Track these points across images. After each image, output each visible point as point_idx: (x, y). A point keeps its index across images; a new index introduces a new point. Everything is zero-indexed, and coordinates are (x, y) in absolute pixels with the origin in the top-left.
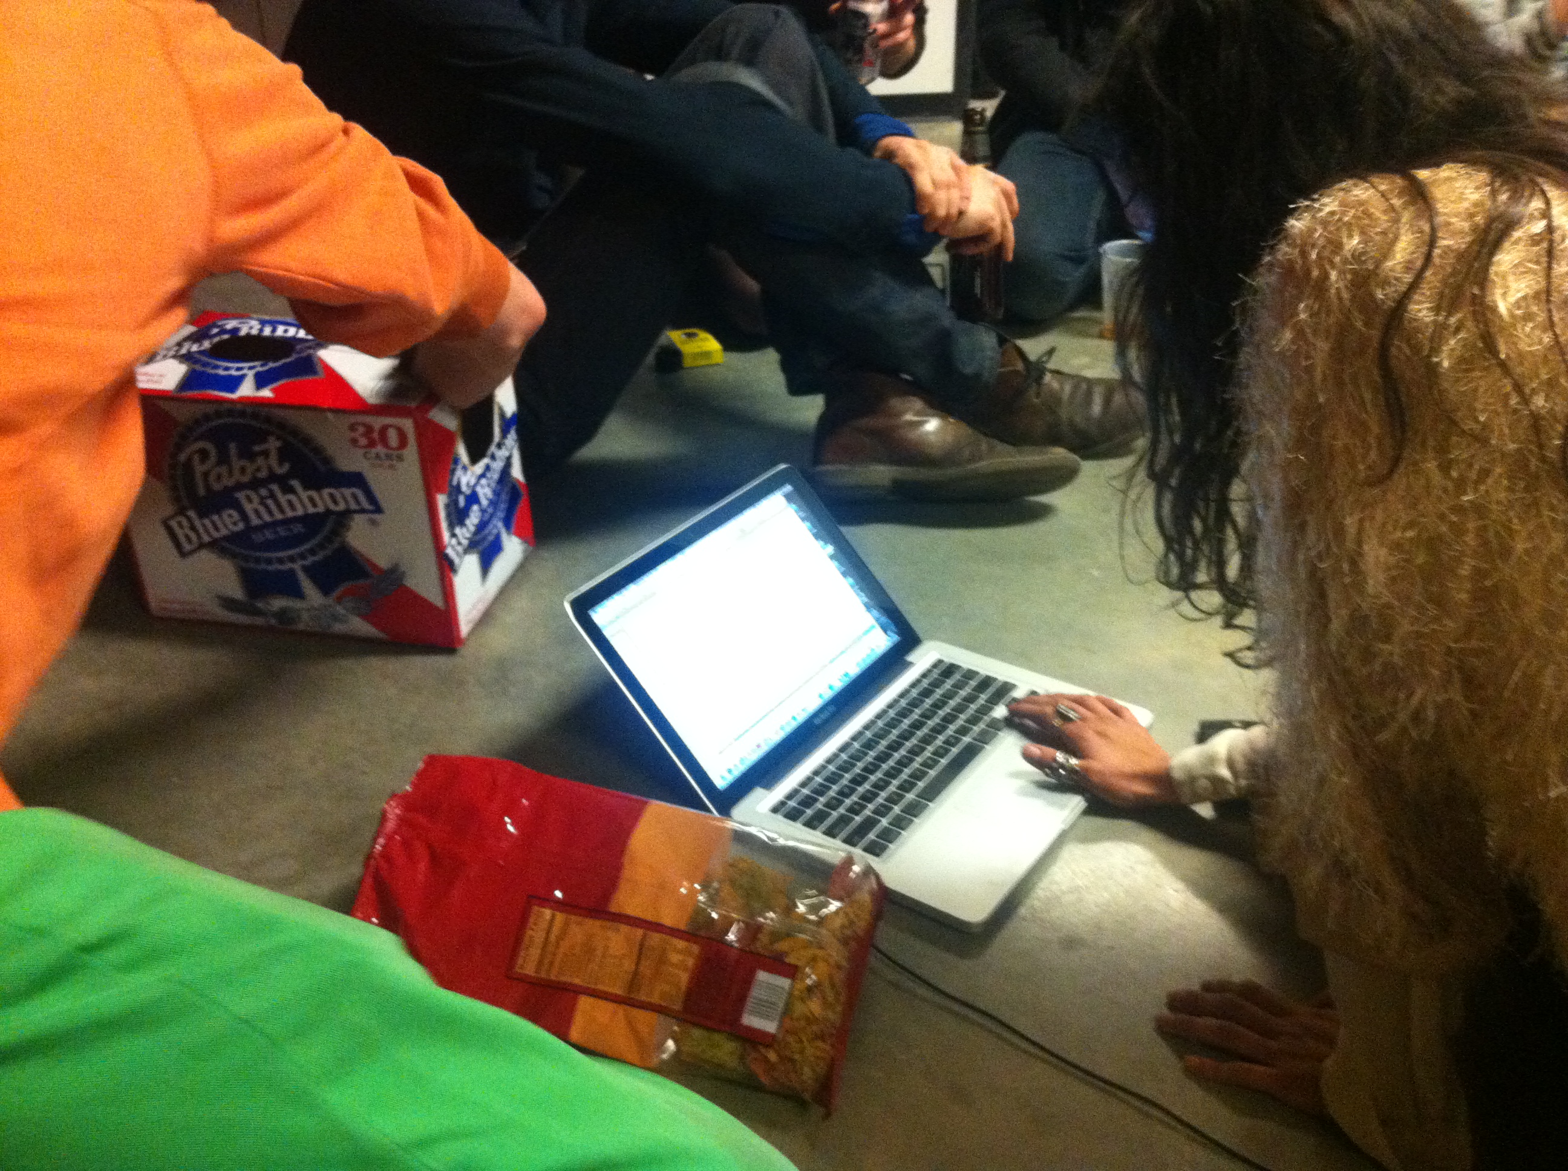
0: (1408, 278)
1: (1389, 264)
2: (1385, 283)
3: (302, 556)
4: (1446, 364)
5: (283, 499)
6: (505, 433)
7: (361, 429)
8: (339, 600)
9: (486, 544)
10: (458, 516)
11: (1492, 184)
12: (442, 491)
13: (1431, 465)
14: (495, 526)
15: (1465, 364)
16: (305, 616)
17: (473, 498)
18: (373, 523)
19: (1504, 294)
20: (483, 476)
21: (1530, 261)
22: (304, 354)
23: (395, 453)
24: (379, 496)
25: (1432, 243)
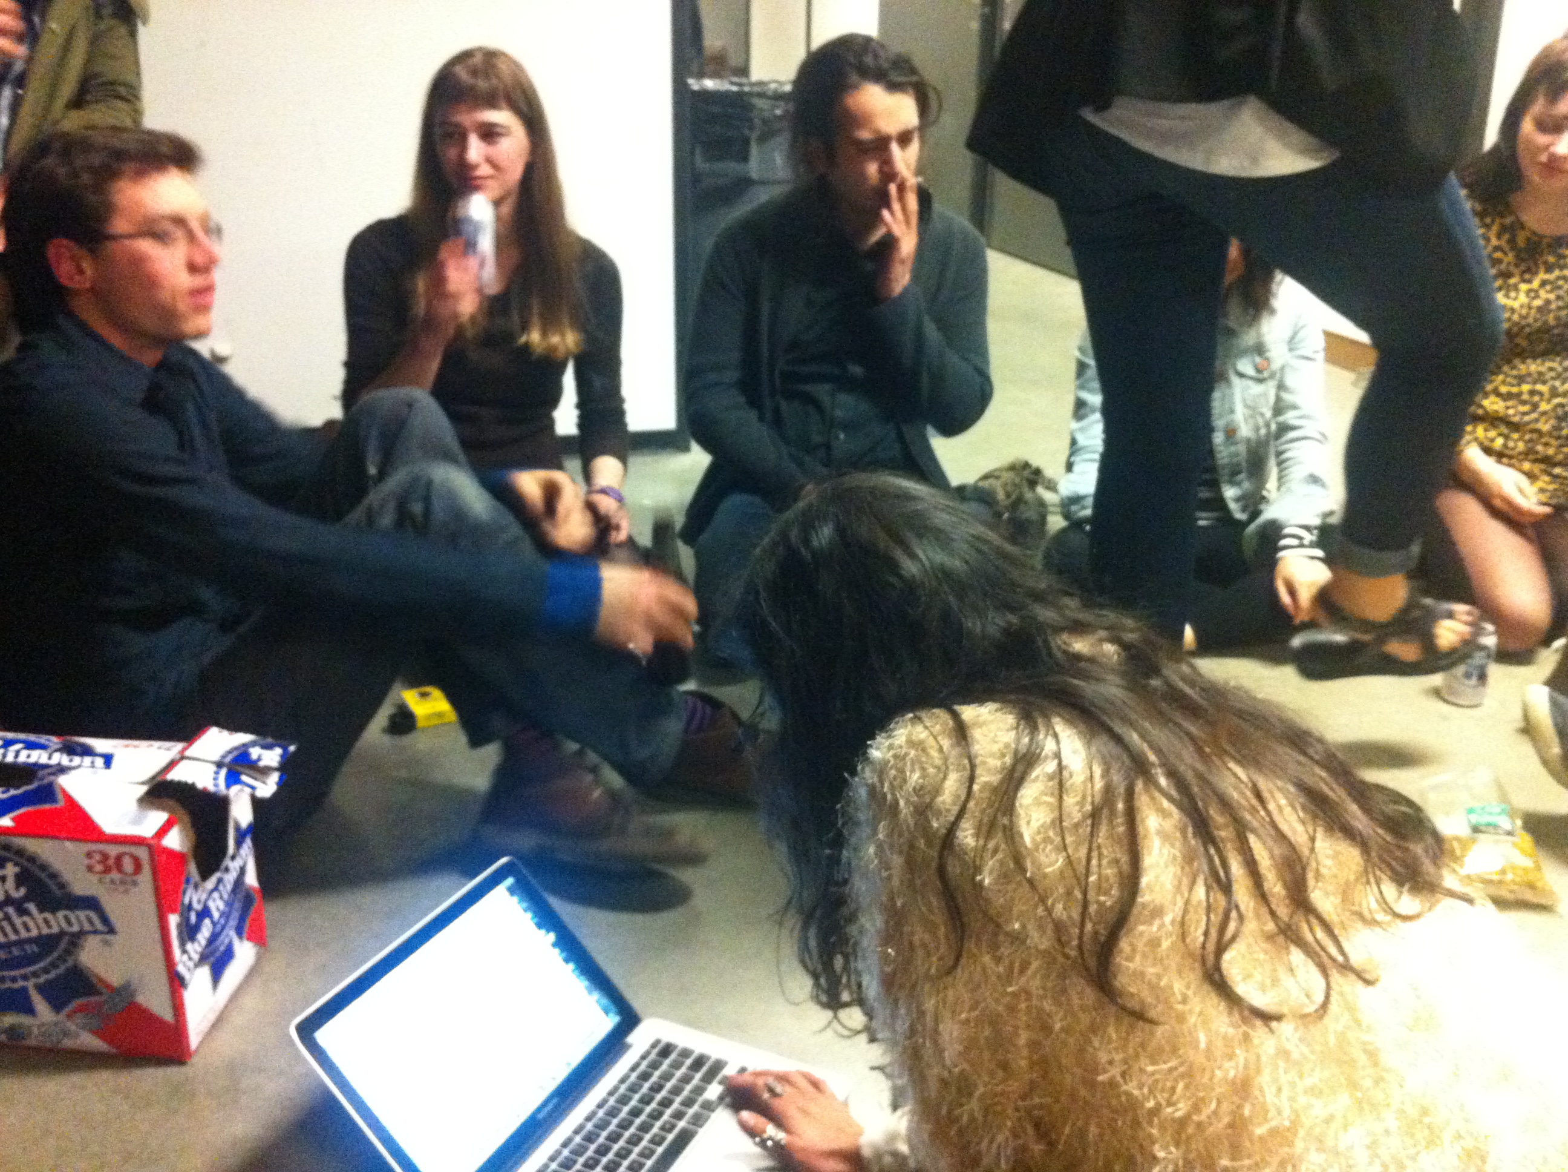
0: (955, 810)
1: (940, 799)
2: (938, 813)
3: (35, 974)
4: (987, 881)
5: (18, 921)
6: (239, 843)
7: (98, 857)
8: (69, 1016)
9: (218, 954)
10: (189, 932)
11: (1017, 728)
12: (173, 911)
13: (987, 959)
14: (228, 935)
15: (1004, 877)
16: (35, 1031)
17: (205, 913)
18: (106, 943)
19: (1028, 823)
20: (216, 889)
21: (1046, 795)
22: (46, 781)
23: (129, 879)
24: (113, 918)
25: (972, 779)
